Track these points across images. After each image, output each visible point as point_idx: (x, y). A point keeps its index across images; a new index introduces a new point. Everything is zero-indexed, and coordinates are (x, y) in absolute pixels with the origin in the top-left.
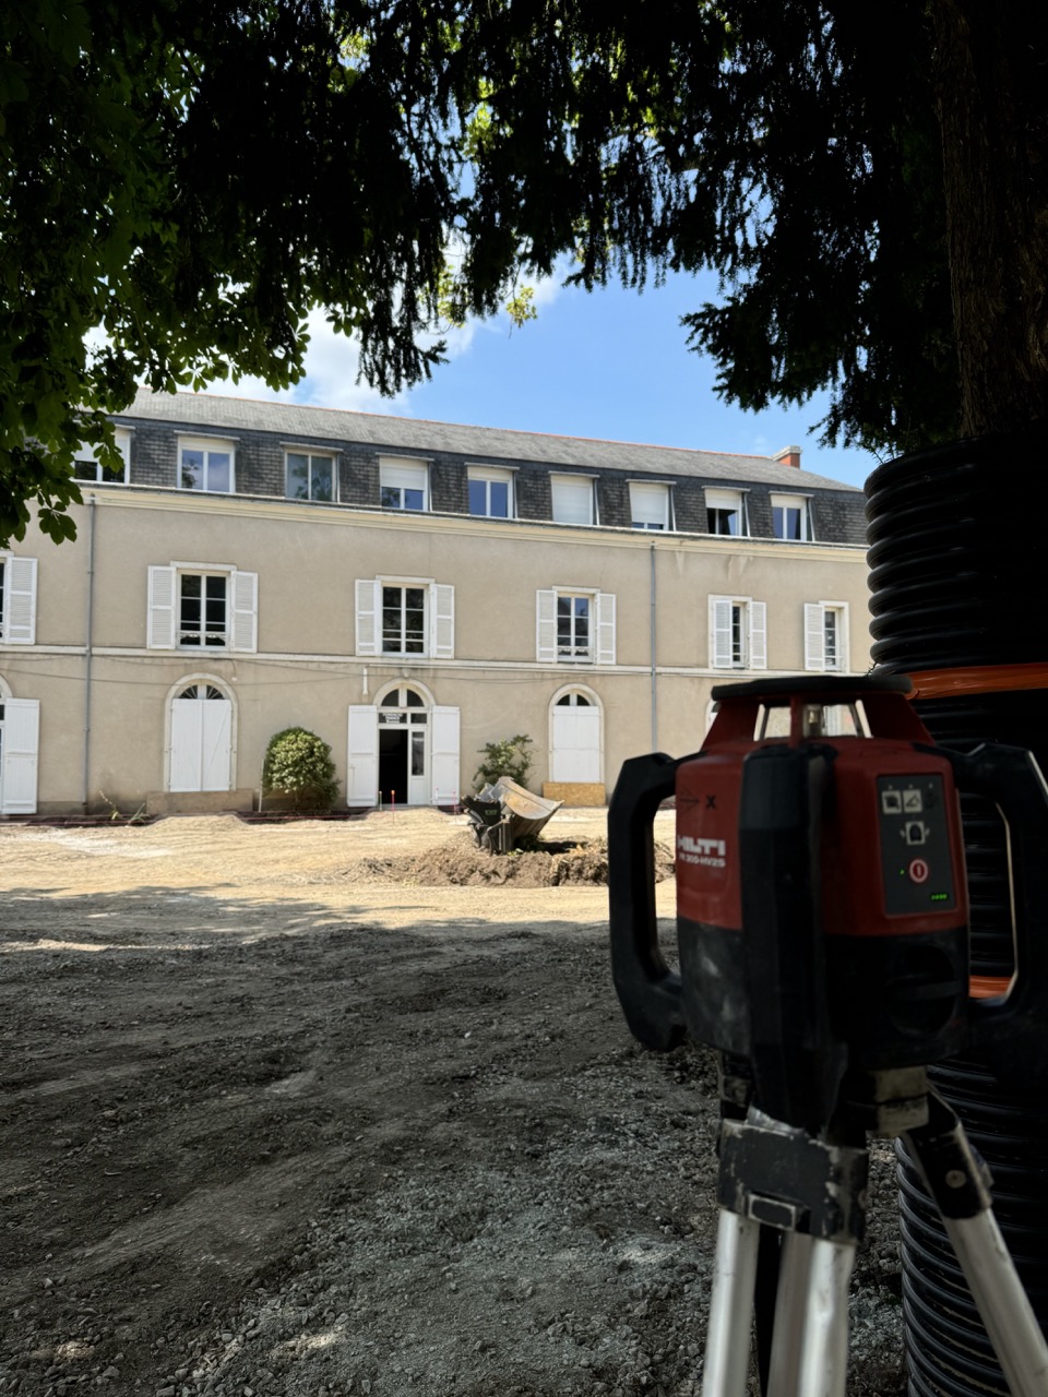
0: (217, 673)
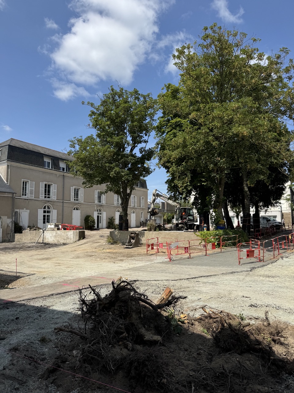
0: (79, 206)
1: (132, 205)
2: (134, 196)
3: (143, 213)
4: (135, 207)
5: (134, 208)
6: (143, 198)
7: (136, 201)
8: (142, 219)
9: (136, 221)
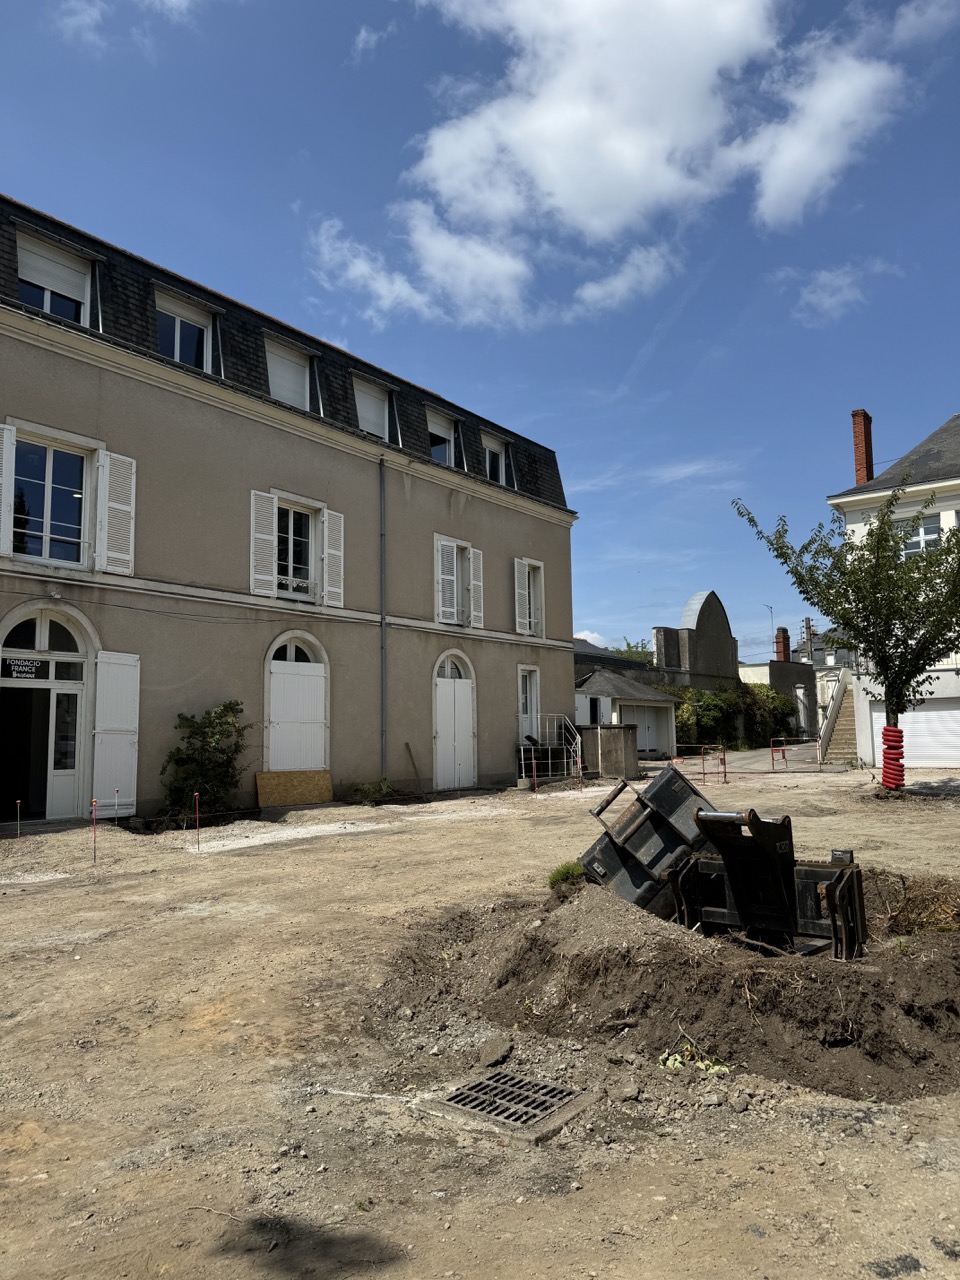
1: (439, 608)
2: (462, 550)
3: (538, 676)
4: (468, 631)
5: (465, 638)
6: (534, 569)
7: (477, 583)
8: (534, 724)
9: (478, 736)
